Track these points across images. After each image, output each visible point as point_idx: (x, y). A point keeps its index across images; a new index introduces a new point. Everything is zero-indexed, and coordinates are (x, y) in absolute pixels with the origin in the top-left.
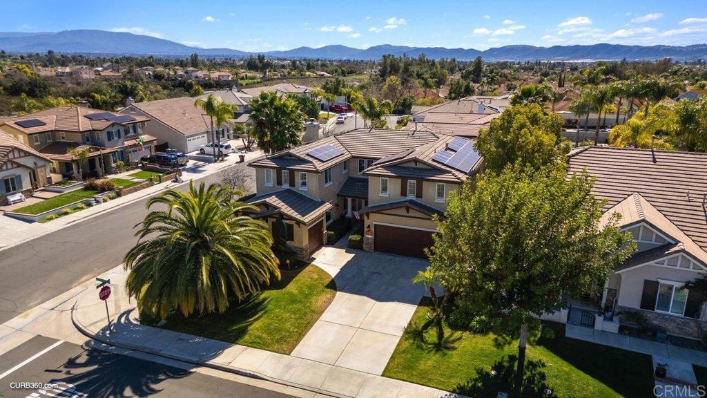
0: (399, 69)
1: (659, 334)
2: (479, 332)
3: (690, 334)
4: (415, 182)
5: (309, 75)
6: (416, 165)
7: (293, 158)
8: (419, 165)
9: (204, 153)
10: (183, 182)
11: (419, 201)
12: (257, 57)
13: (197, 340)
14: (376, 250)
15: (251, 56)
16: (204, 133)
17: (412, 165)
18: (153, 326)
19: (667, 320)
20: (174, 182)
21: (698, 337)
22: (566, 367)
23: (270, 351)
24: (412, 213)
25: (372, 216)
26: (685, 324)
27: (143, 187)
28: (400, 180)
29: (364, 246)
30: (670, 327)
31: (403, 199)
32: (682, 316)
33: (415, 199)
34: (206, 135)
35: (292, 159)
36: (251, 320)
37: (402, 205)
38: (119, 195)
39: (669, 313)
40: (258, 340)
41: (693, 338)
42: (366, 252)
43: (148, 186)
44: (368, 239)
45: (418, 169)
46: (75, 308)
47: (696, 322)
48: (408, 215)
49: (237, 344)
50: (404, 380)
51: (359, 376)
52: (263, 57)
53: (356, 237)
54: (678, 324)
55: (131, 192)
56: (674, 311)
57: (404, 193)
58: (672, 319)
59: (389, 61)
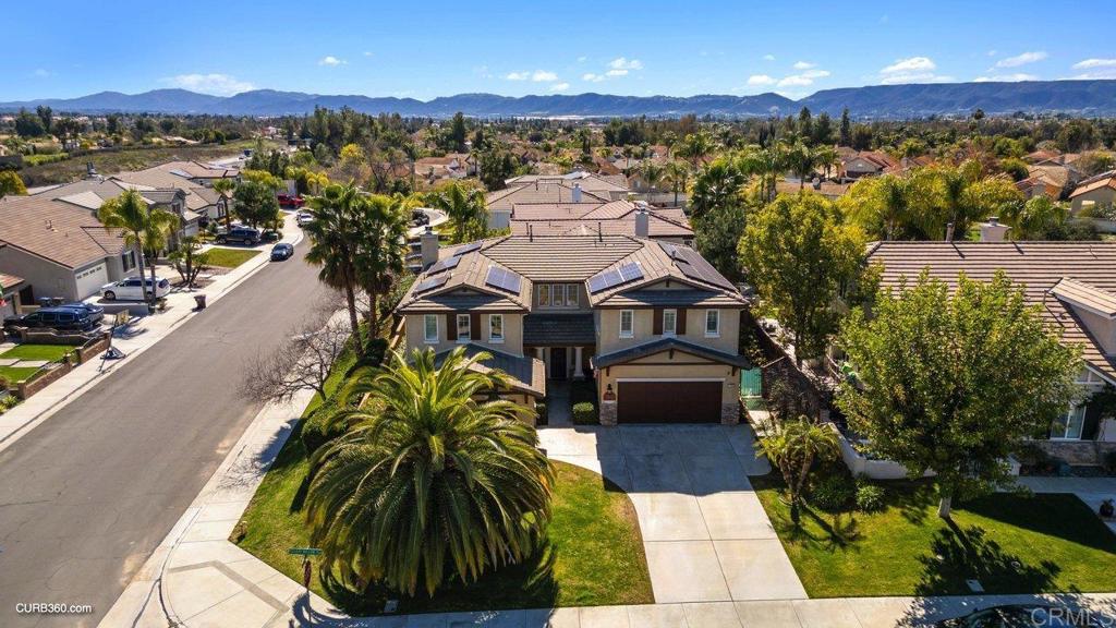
0: (342, 133)
1: (1063, 467)
2: (873, 510)
3: (1088, 460)
4: (674, 311)
5: (159, 143)
6: (668, 286)
7: (468, 293)
8: (673, 287)
9: (114, 299)
10: (124, 357)
11: (682, 338)
12: (35, 112)
13: (485, 617)
14: (620, 421)
15: (22, 110)
16: (100, 262)
17: (663, 287)
18: (380, 615)
19: (1063, 447)
20: (106, 358)
21: (1097, 462)
22: (1012, 530)
23: (621, 604)
24: (678, 358)
25: (616, 370)
26: (1082, 448)
27: (56, 376)
28: (652, 311)
29: (601, 418)
30: (1066, 455)
31: (657, 339)
32: (1079, 440)
33: (675, 337)
34: (103, 265)
35: (468, 296)
36: (543, 564)
37: (663, 348)
38: (19, 396)
39: (1066, 439)
40: (585, 593)
41: (1089, 465)
42: (605, 426)
43: (63, 372)
44: (607, 406)
45: (673, 291)
46: (174, 620)
47: (1095, 444)
48: (672, 361)
49: (558, 606)
50: (845, 597)
51: (784, 606)
52: (49, 112)
53: (587, 407)
54: (1075, 451)
55: (38, 388)
56: (1070, 437)
57: (658, 330)
58: (1068, 446)
59: (325, 120)
